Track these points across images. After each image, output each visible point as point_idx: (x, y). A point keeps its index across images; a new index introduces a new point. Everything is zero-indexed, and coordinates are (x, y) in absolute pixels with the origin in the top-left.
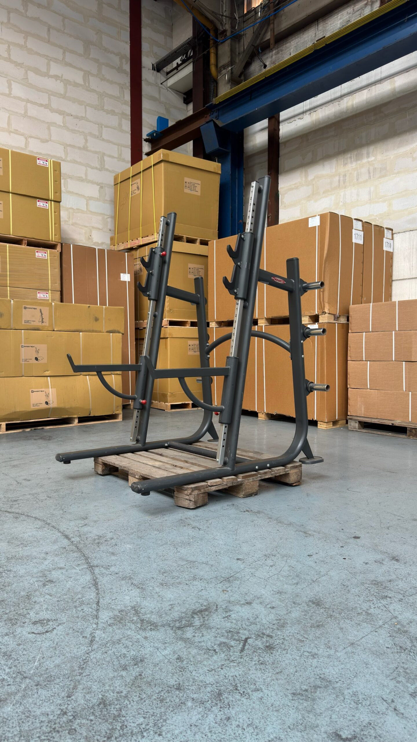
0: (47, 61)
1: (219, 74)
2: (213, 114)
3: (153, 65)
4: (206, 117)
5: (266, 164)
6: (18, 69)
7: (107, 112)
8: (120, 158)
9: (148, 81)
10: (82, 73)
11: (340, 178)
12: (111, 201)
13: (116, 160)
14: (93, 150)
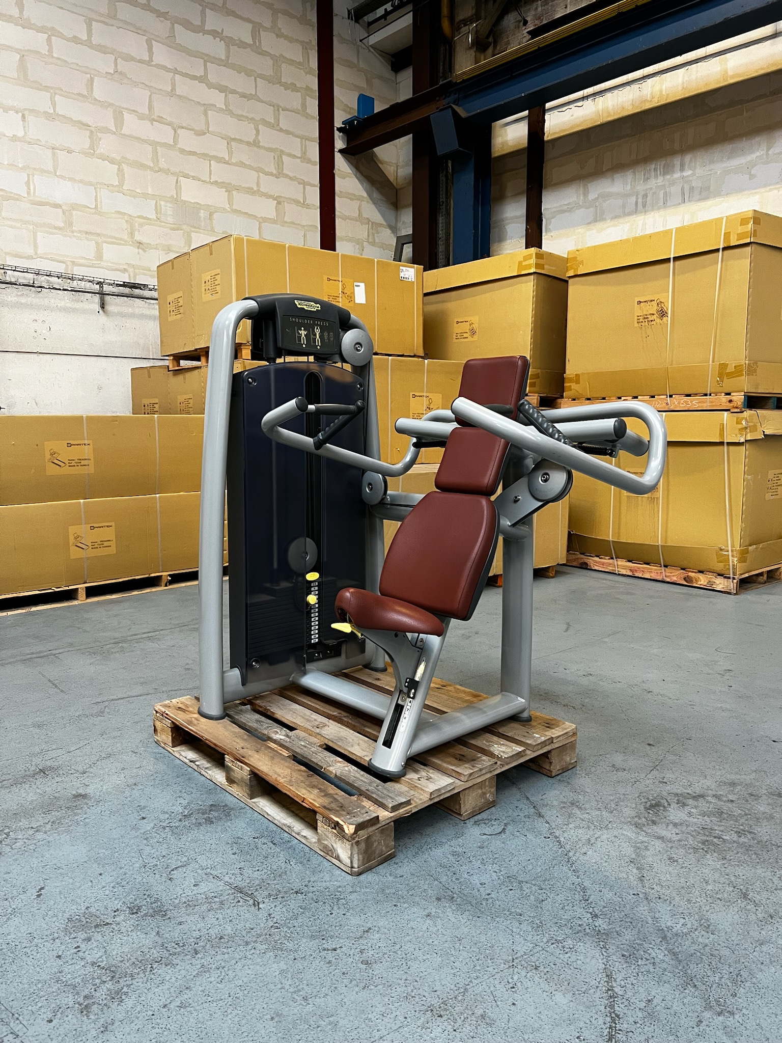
0: (201, 8)
1: (456, 33)
2: (449, 97)
3: (348, 11)
4: (438, 101)
5: (524, 172)
6: (162, 22)
7: (286, 86)
8: (304, 158)
9: (342, 37)
10: (250, 26)
11: (637, 199)
12: (292, 223)
13: (299, 160)
14: (267, 145)
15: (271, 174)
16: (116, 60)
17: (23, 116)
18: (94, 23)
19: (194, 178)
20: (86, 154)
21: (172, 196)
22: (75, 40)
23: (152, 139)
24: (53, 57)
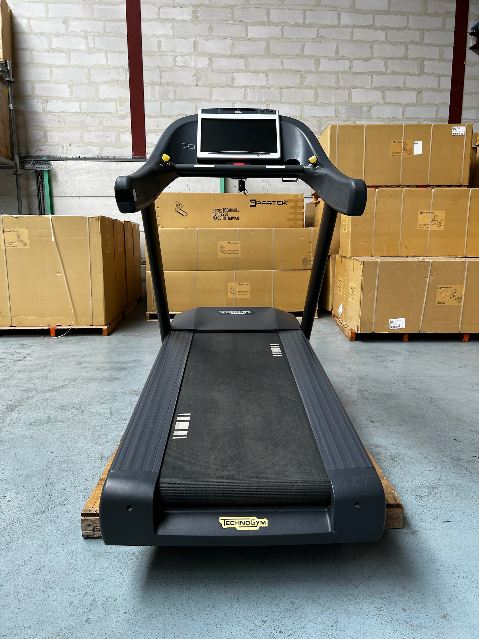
7: (431, 15)
8: (441, 59)
12: (428, 104)
13: (436, 62)
14: (413, 57)
15: (415, 75)
16: (318, 30)
17: (267, 74)
18: (307, 12)
19: (361, 88)
20: (298, 87)
21: (346, 102)
22: (297, 25)
23: (336, 70)
24: (283, 38)
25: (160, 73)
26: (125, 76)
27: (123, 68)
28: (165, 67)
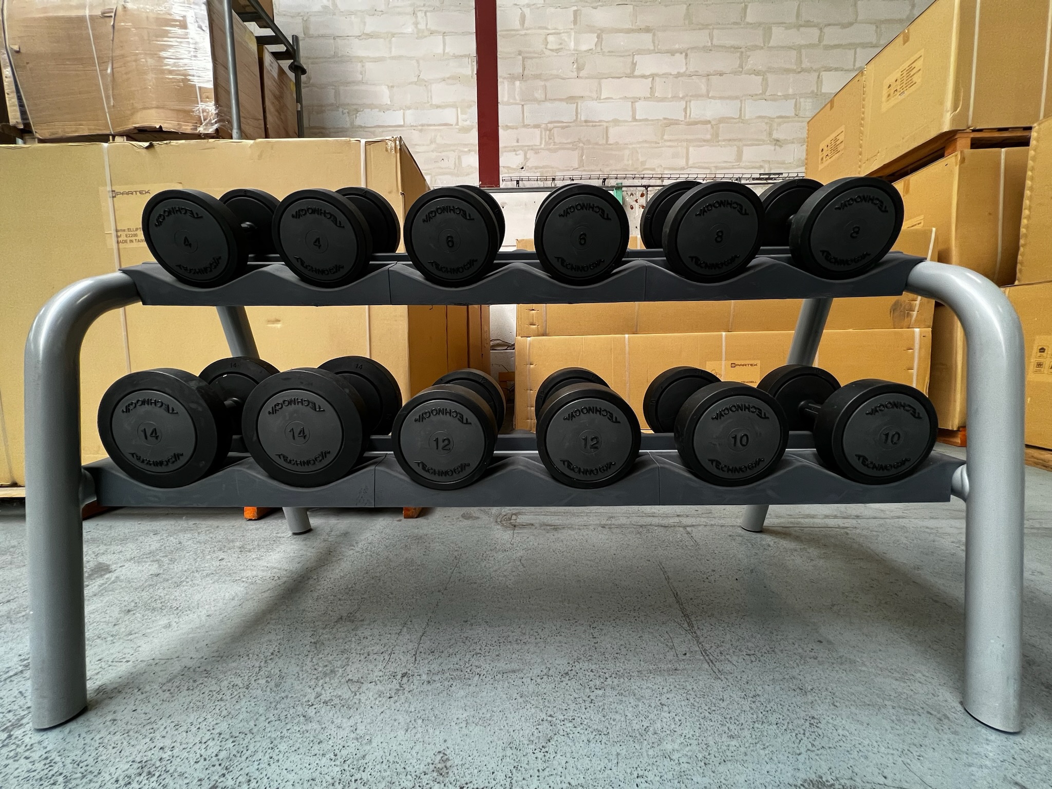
17: (686, 55)
19: (836, 69)
20: (735, 73)
21: (812, 92)
23: (798, 44)
25: (523, 61)
26: (470, 69)
27: (468, 56)
28: (530, 53)
